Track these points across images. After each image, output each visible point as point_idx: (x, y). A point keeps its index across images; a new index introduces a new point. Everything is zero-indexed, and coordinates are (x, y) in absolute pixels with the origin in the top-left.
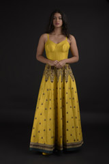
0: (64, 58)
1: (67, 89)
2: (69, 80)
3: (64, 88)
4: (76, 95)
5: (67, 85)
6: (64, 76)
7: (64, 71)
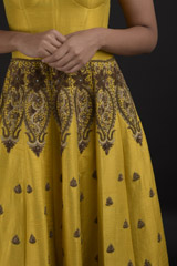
0: (90, 25)
1: (109, 185)
2: (117, 141)
3: (95, 176)
4: (150, 208)
5: (109, 164)
6: (92, 118)
7: (93, 99)
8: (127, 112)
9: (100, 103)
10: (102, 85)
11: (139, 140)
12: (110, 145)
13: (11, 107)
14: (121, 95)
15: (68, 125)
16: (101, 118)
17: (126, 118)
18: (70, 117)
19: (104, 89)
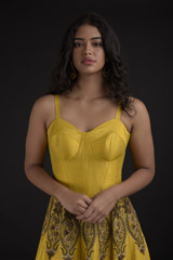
8: (134, 231)
9: (115, 228)
10: (117, 215)
11: (142, 251)
12: (123, 257)
13: (53, 228)
14: (130, 220)
15: (92, 244)
16: (116, 238)
17: (134, 237)
18: (94, 239)
19: (118, 217)
